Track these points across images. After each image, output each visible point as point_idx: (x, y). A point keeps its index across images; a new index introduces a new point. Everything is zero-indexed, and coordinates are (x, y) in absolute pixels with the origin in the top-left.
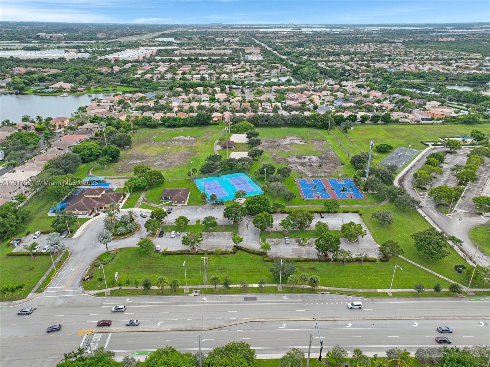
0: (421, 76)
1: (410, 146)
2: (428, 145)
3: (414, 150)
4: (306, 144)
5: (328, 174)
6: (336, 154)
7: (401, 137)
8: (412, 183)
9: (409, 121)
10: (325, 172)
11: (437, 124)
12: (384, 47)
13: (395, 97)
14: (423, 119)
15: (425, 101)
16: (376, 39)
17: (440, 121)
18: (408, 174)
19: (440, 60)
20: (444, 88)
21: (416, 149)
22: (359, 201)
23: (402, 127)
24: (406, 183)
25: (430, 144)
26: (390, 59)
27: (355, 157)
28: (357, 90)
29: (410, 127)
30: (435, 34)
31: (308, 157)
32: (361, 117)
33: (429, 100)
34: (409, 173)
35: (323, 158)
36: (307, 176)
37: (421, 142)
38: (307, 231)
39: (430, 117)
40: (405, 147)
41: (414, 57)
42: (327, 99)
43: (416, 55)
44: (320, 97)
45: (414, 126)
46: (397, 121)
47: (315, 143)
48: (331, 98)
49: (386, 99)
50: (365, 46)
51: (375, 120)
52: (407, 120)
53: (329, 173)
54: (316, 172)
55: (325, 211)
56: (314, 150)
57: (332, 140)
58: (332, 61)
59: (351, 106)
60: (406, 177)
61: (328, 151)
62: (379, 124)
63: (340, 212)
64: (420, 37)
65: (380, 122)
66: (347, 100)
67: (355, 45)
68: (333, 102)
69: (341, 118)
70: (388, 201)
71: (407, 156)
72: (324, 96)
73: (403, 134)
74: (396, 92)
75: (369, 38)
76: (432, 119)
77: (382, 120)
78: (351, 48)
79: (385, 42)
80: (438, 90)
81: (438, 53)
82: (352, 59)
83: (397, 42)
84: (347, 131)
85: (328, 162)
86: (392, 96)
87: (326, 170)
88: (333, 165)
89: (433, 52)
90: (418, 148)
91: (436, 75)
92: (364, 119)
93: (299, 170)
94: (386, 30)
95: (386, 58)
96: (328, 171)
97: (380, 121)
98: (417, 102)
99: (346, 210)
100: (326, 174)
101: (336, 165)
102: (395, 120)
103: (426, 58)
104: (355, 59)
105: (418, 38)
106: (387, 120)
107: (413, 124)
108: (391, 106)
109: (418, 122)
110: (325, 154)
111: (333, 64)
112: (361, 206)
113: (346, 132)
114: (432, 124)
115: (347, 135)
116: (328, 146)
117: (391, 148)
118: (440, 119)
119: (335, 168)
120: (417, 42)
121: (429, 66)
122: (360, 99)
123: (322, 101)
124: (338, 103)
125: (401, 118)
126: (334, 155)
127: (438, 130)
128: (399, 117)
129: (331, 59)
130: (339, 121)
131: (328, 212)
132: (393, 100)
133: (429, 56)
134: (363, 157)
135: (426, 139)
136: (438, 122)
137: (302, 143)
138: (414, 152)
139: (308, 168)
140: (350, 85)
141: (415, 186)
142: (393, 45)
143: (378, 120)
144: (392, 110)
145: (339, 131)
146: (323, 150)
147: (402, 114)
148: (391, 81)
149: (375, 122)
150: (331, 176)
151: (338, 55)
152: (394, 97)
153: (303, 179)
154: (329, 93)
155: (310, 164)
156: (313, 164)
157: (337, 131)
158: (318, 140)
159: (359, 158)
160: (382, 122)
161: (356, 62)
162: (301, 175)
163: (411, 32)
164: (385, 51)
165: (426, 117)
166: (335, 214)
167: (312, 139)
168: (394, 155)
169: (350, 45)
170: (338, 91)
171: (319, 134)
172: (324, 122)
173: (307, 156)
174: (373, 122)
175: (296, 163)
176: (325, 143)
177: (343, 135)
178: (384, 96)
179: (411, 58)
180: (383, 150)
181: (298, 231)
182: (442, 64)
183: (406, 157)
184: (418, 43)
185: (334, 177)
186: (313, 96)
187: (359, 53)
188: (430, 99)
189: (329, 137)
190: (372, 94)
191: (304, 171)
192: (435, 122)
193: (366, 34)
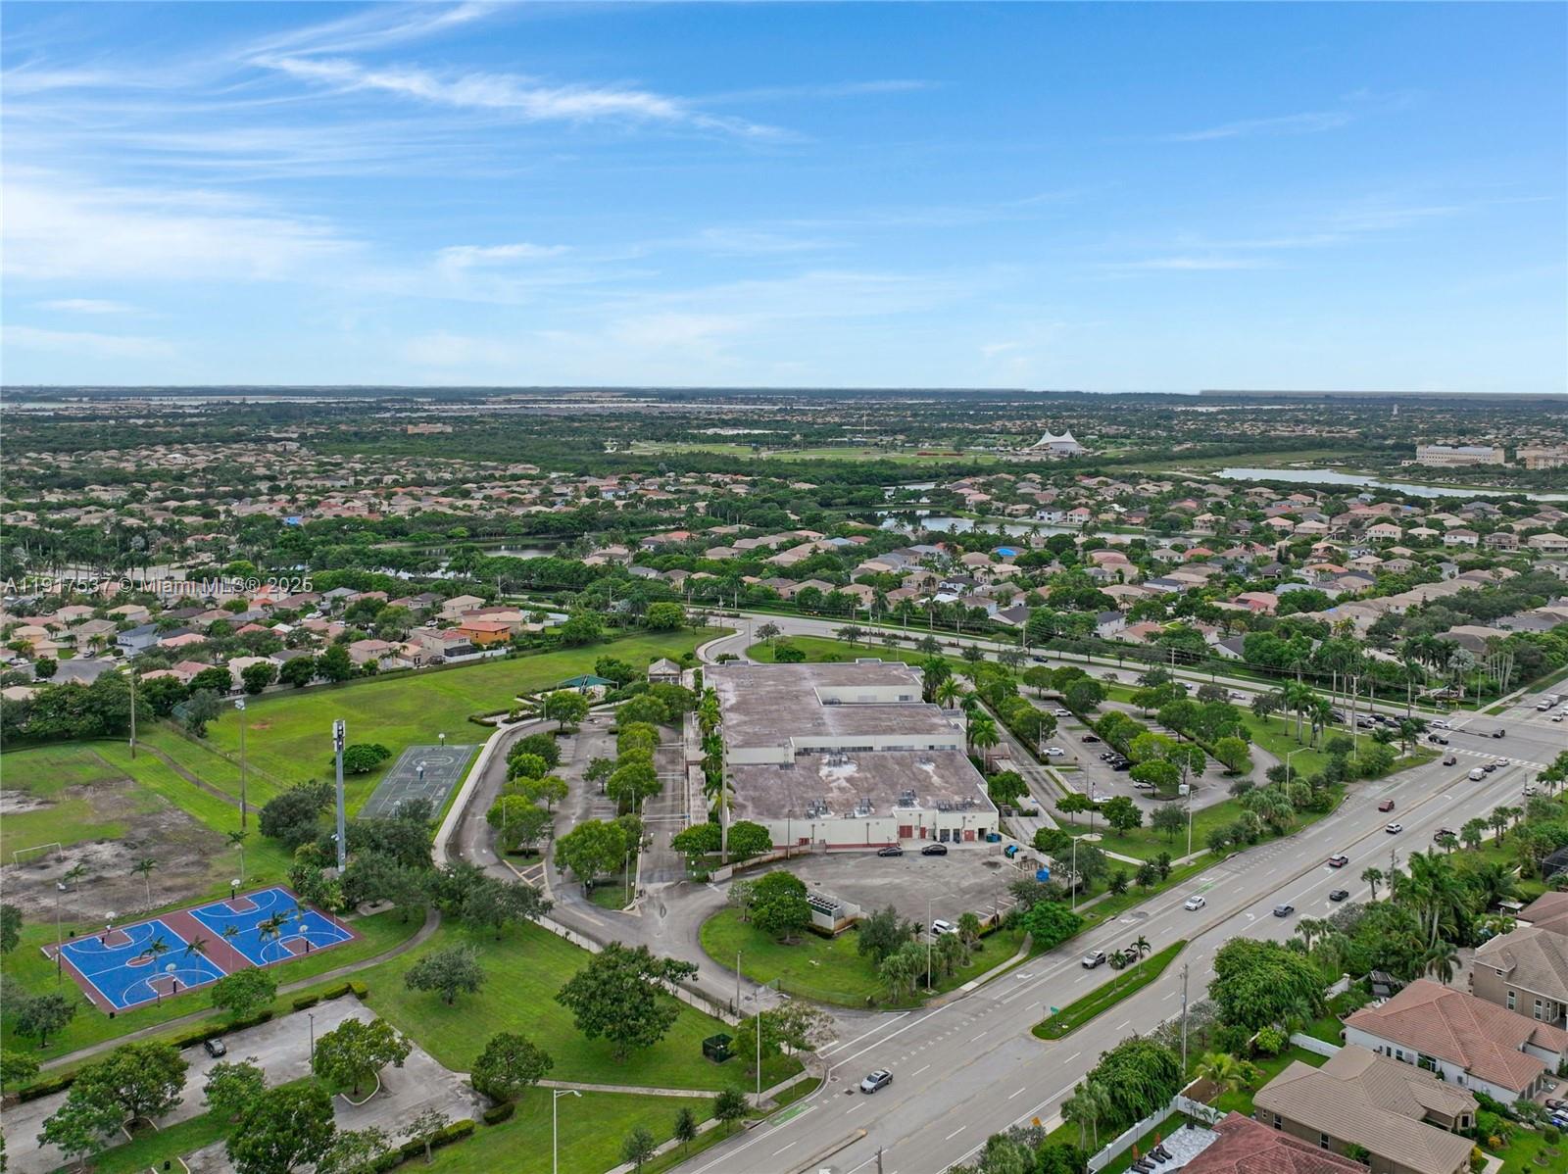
0: (395, 530)
1: (442, 736)
2: (494, 724)
3: (456, 747)
4: (48, 807)
5: (185, 893)
6: (191, 818)
7: (406, 718)
8: (490, 846)
9: (410, 664)
10: (168, 890)
11: (495, 659)
12: (240, 455)
13: (341, 599)
14: (449, 653)
15: (438, 598)
16: (202, 430)
17: (502, 651)
18: (467, 823)
19: (434, 484)
20: (478, 557)
21: (463, 742)
22: (339, 954)
23: (394, 687)
24: (473, 850)
25: (498, 719)
26: (275, 490)
27: (272, 806)
29: (421, 681)
30: (388, 415)
31: (77, 853)
32: (246, 674)
33: (449, 596)
34: (469, 818)
35: (142, 843)
36: (96, 925)
37: (471, 720)
38: (170, 1128)
39: (468, 643)
40: (423, 743)
41: (352, 480)
42: (83, 634)
43: (356, 474)
44: (51, 628)
45: (431, 676)
46: (371, 670)
47: (88, 796)
48: (104, 629)
49: (308, 608)
50: (171, 452)
51: (296, 678)
52: (402, 663)
53: (187, 888)
54: (130, 899)
55: (221, 1026)
56: (91, 821)
57: (156, 770)
58: (60, 507)
59: (193, 644)
60: (465, 834)
61: (153, 813)
62: (313, 689)
63: (282, 1014)
64: (346, 424)
65: (316, 681)
66: (169, 628)
67: (133, 452)
68: (113, 641)
69: (169, 686)
70: (437, 922)
71: (444, 768)
72: (69, 624)
73: (406, 706)
74: (336, 583)
75: (178, 428)
76: (476, 648)
77: (320, 675)
78: (120, 460)
79: (238, 438)
80: (463, 562)
81: (418, 466)
82: (137, 496)
83: (281, 439)
84: (204, 730)
85: (170, 853)
86: (329, 595)
87: (169, 883)
88: (192, 858)
89: (404, 463)
90: (465, 738)
91: (438, 524)
92: (256, 681)
93: (48, 910)
94: (228, 403)
95: (264, 486)
96: (180, 881)
97: (316, 678)
98: (413, 605)
99: (305, 996)
100: (174, 898)
101: (205, 854)
102: (366, 666)
103: (388, 479)
104: (151, 494)
105: (343, 427)
106: (337, 671)
107: (424, 672)
108: (338, 628)
109: (437, 663)
110: (145, 825)
111: (68, 514)
112: (354, 969)
113: (202, 734)
114: (482, 661)
115: (212, 745)
116: (148, 794)
117: (383, 753)
118: (498, 645)
119: (207, 866)
120: (344, 438)
121: (410, 502)
122: (217, 618)
123: (67, 645)
124: (135, 645)
125: (383, 657)
126: (185, 820)
127: (504, 676)
128: (375, 657)
129: (52, 498)
130: (164, 701)
131: (237, 1027)
132: (336, 608)
133: (398, 473)
134: (301, 801)
135: (480, 708)
136: (496, 653)
137: (32, 807)
138: (458, 753)
139: (89, 893)
140: (161, 578)
141: (501, 853)
142: (270, 447)
143: (309, 675)
144: (344, 639)
145: (172, 737)
146: (133, 812)
147: (381, 645)
148: (309, 552)
149: (300, 685)
150: (197, 896)
151: (78, 484)
152: (335, 599)
153: (82, 938)
154: (87, 611)
155: (92, 876)
156: (105, 874)
157: (164, 738)
158: (102, 784)
159: (292, 805)
160: (323, 682)
161: (157, 505)
162: (70, 926)
163: (315, 411)
164: (252, 467)
165: (456, 644)
166: (266, 1026)
167: (67, 783)
168: (402, 775)
169: (114, 453)
170: (121, 599)
171: (94, 762)
172: (103, 713)
173: (69, 848)
174: (291, 685)
175: (27, 887)
176: (130, 789)
177: (195, 749)
178: (302, 600)
179: (343, 483)
180: (362, 764)
181: (129, 1144)
182: (444, 495)
183: (440, 772)
184: (349, 441)
185: (214, 897)
186: (20, 631)
187: (156, 475)
188: (450, 591)
189: (136, 763)
190: (256, 598)
191: (73, 908)
192: (488, 654)
193: (161, 417)
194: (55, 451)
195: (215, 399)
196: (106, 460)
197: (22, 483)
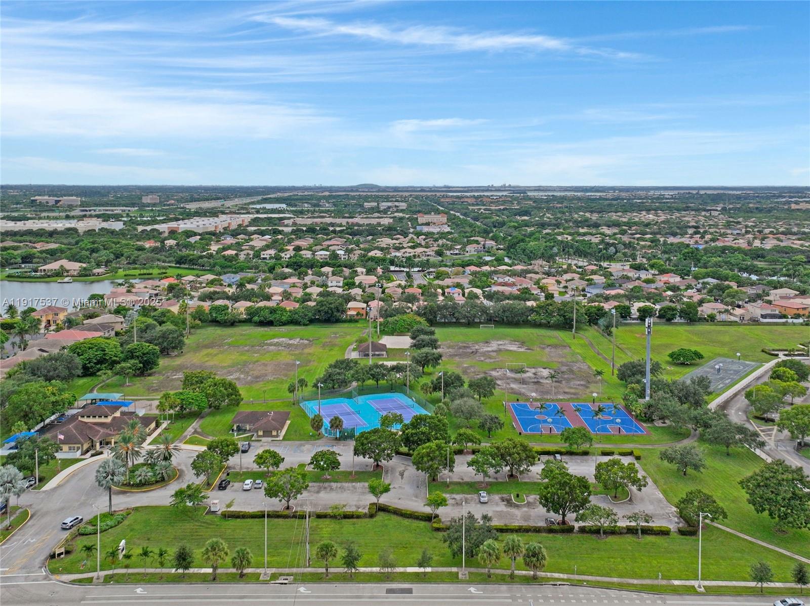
0: (759, 255)
1: (738, 354)
2: (777, 355)
3: (747, 362)
4: (529, 351)
5: (572, 396)
6: (589, 367)
7: (723, 344)
8: (745, 412)
9: (737, 319)
10: (565, 393)
11: (794, 324)
12: (685, 217)
13: (708, 283)
14: (763, 316)
15: (767, 288)
16: (669, 205)
17: (801, 320)
18: (735, 399)
19: (795, 234)
20: (802, 269)
21: (753, 361)
22: (635, 438)
23: (723, 329)
24: (733, 411)
25: (781, 354)
26: (696, 233)
27: (625, 366)
28: (632, 274)
29: (741, 329)
30: (784, 200)
31: (533, 370)
32: (639, 310)
33: (775, 288)
34: (739, 396)
35: (562, 372)
36: (527, 399)
37: (763, 351)
38: (525, 482)
39: (777, 312)
40: (728, 357)
41: (744, 231)
42: (571, 285)
43: (747, 227)
44: (559, 282)
45: (748, 327)
46: (712, 318)
47: (548, 350)
48: (582, 284)
49: (689, 287)
50: (649, 214)
51: (667, 316)
52: (733, 318)
53: (575, 394)
54: (548, 393)
55: (563, 450)
56: (545, 359)
57: (582, 346)
58: (584, 234)
59: (619, 294)
60: (732, 403)
61: (573, 362)
62: (675, 324)
63: (594, 454)
64: (754, 204)
65: (677, 320)
66: (610, 286)
67: (630, 214)
68: (584, 290)
69: (598, 310)
70: (695, 439)
71: (735, 371)
72: (567, 281)
73: (727, 339)
74: (708, 275)
75: (657, 204)
76: (784, 317)
77: (680, 316)
78: (621, 217)
79: (687, 209)
80: (791, 272)
81: (790, 225)
82: (623, 233)
83: (711, 210)
84: (611, 332)
85: (573, 378)
86: (701, 281)
87: (567, 390)
88: (582, 383)
89: (781, 223)
90: (755, 359)
91: (786, 253)
92: (644, 314)
93: (512, 389)
94: (689, 193)
95: (690, 231)
96: (573, 391)
97: (678, 318)
98: (751, 291)
99: (608, 450)
100: (568, 396)
101: (589, 382)
102: (708, 316)
103: (767, 231)
104: (630, 232)
105: (751, 205)
106: (691, 316)
107: (745, 325)
108: (697, 298)
109: (754, 322)
110: (567, 366)
111: (587, 238)
112: (640, 447)
113: (610, 334)
114: (784, 324)
115: (612, 339)
116: (574, 354)
117: (700, 356)
118: (797, 316)
119: (587, 387)
120: (750, 211)
121: (775, 242)
122: (637, 284)
123: (564, 290)
124: (593, 292)
125: (720, 312)
126: (586, 367)
127: (796, 333)
128: (715, 312)
129: (581, 230)
130: (594, 317)
131: (571, 454)
132: (704, 288)
133: (774, 228)
135: (770, 346)
136: (795, 321)
137: (523, 350)
138: (748, 365)
139: (531, 386)
140: (616, 268)
141: (750, 416)
142: (703, 213)
143: (674, 317)
144: (701, 302)
145: (596, 334)
146: (564, 360)
147: (721, 307)
148: (699, 260)
149: (669, 320)
150: (577, 398)
151: (596, 225)
152: (703, 283)
153: (521, 402)
154: (577, 276)
155: (536, 380)
156: (541, 381)
157: (592, 333)
158: (555, 346)
159: (634, 367)
160: (683, 321)
161: (630, 236)
162: (516, 396)
163: (738, 198)
164: (688, 222)
165: (769, 312)
166: (585, 457)
167: (541, 344)
168: (708, 370)
169: (619, 214)
170: (593, 273)
171: (556, 337)
172: (564, 316)
173: (530, 368)
174: (664, 320)
175: (508, 378)
176: (566, 351)
177: (604, 340)
178: (686, 282)
179: (738, 232)
180: (683, 359)
181: (506, 482)
182: (799, 239)
183: (732, 372)
184: (752, 212)
185: (585, 401)
186: (544, 281)
187: (636, 224)
188: (777, 286)
189: (575, 341)
190: (662, 279)
191: (523, 390)
192: (790, 321)
193: (650, 199)
194: (592, 212)
195: (682, 192)
196: (614, 217)
197: (571, 224)
